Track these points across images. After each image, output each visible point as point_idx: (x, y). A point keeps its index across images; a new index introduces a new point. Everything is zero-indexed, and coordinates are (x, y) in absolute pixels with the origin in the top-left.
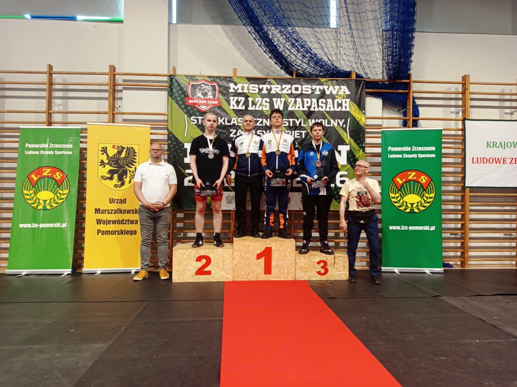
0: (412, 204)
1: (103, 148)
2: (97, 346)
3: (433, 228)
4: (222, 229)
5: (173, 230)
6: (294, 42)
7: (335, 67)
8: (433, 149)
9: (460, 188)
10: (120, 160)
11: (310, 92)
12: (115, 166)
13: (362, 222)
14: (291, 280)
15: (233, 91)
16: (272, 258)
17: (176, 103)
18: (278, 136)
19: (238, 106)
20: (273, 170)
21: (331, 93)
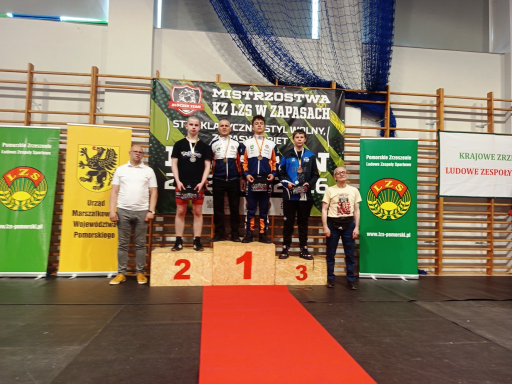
0: (389, 212)
2: (71, 348)
3: (409, 235)
4: (202, 233)
5: (152, 234)
6: (277, 50)
7: (317, 76)
8: (409, 158)
9: (434, 197)
10: (100, 162)
11: (292, 100)
12: (95, 167)
13: (341, 228)
14: (270, 284)
15: (217, 96)
16: (253, 262)
17: (159, 106)
18: (260, 141)
19: (221, 111)
20: (255, 175)
21: (312, 101)
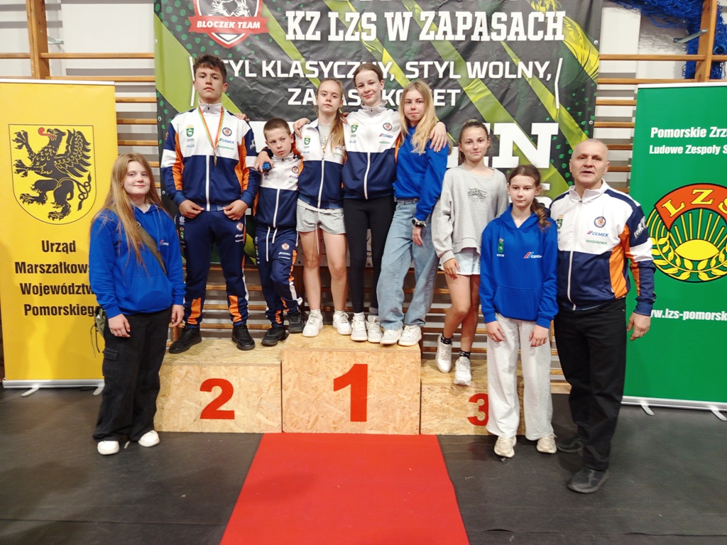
0: (696, 263)
1: (19, 134)
10: (57, 160)
12: (47, 173)
14: (409, 434)
16: (370, 387)
17: (169, 29)
19: (304, 32)
